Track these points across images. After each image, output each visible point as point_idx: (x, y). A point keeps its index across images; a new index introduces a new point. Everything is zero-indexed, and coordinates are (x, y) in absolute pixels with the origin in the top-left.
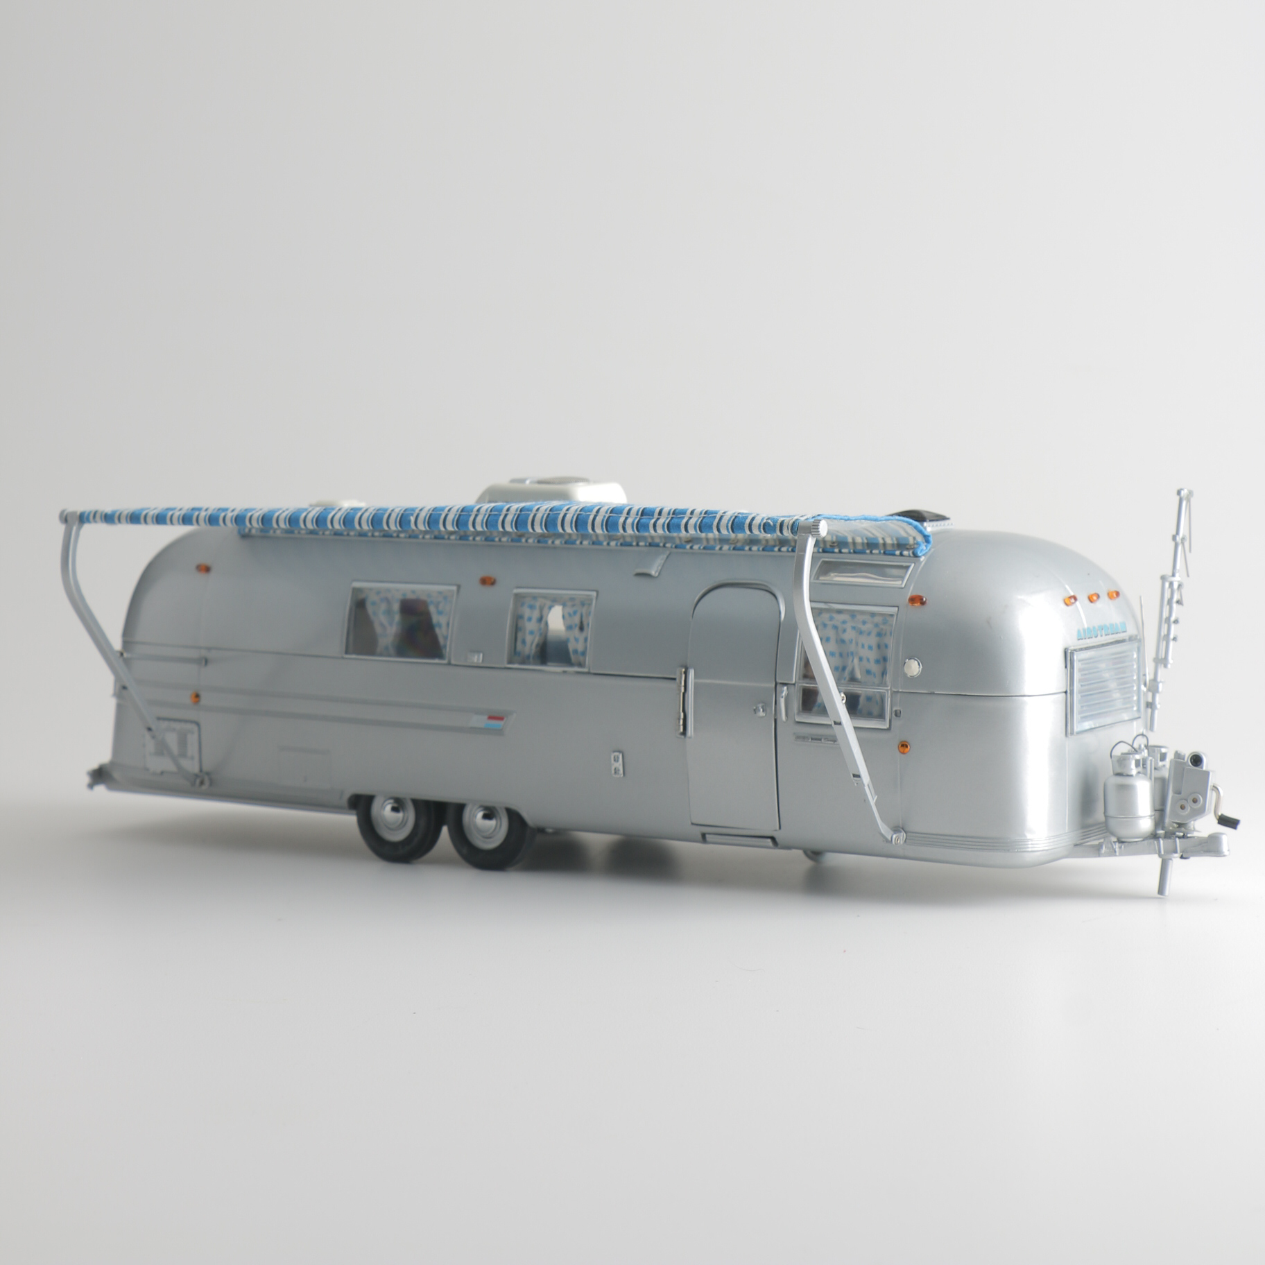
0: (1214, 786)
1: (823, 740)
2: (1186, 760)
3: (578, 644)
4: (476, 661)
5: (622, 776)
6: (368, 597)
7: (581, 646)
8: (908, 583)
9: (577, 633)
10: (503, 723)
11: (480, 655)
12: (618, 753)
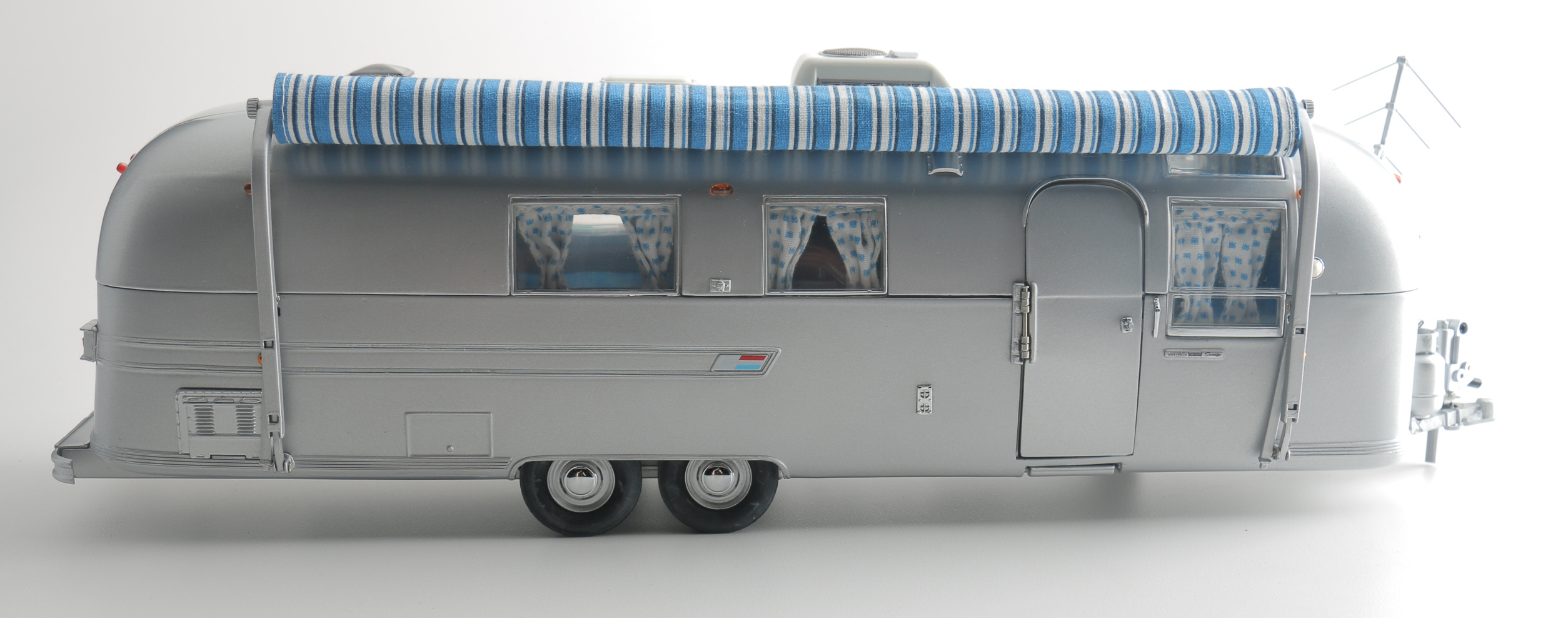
1: (1201, 356)
3: (860, 261)
4: (723, 290)
5: (931, 413)
6: (524, 215)
7: (866, 264)
8: (1288, 173)
9: (860, 248)
10: (762, 363)
11: (728, 284)
12: (927, 388)
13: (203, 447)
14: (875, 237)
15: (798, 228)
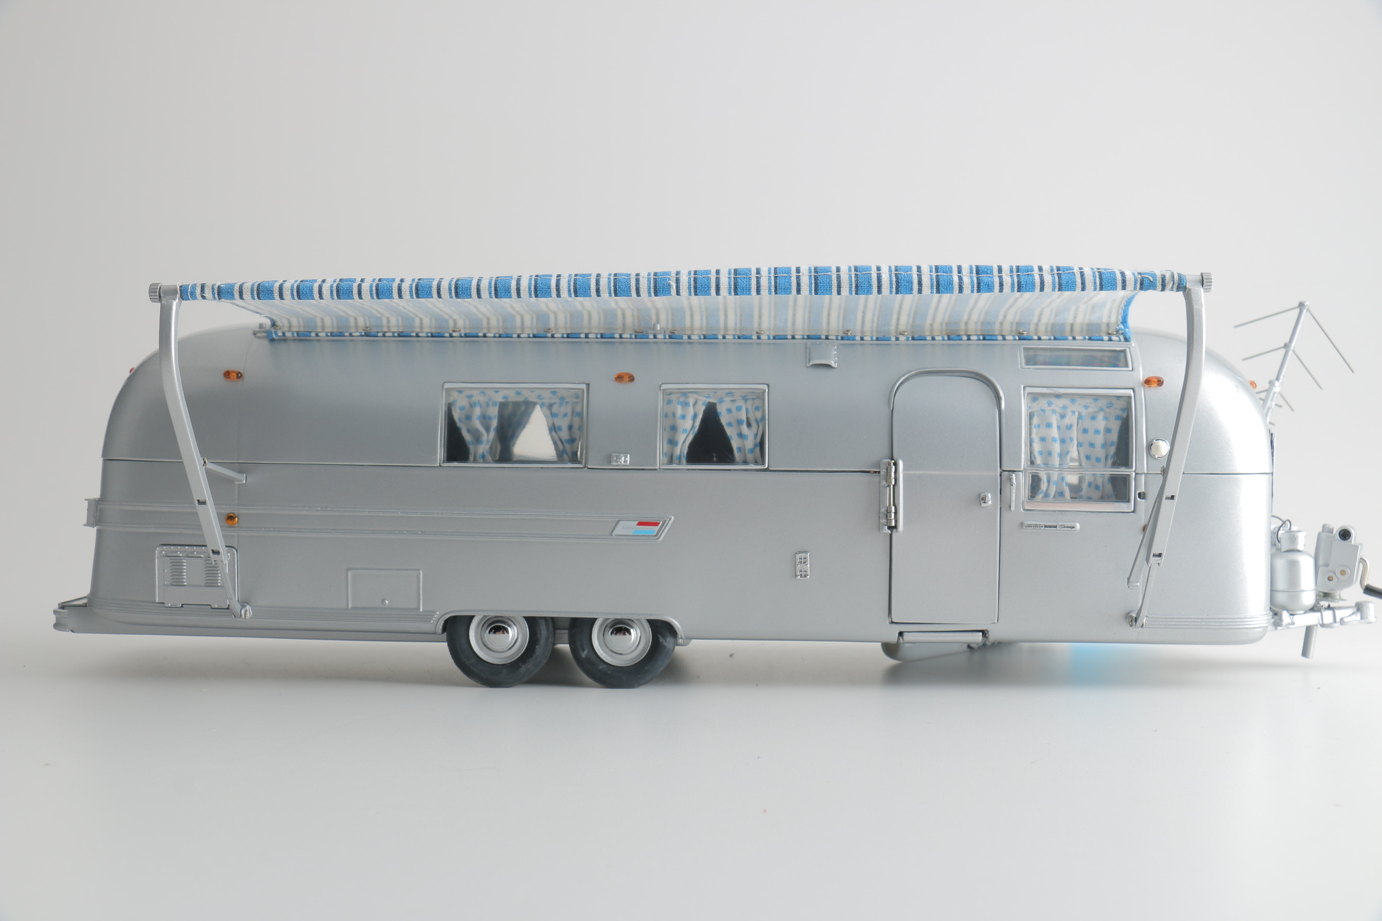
0: (1361, 558)
1: (1058, 528)
2: (1334, 532)
3: (745, 441)
4: (623, 463)
5: (808, 577)
6: (456, 401)
7: (750, 443)
8: (1135, 365)
9: (745, 429)
10: (657, 528)
11: (627, 457)
12: (804, 554)
13: (175, 597)
14: (759, 421)
15: (691, 411)
